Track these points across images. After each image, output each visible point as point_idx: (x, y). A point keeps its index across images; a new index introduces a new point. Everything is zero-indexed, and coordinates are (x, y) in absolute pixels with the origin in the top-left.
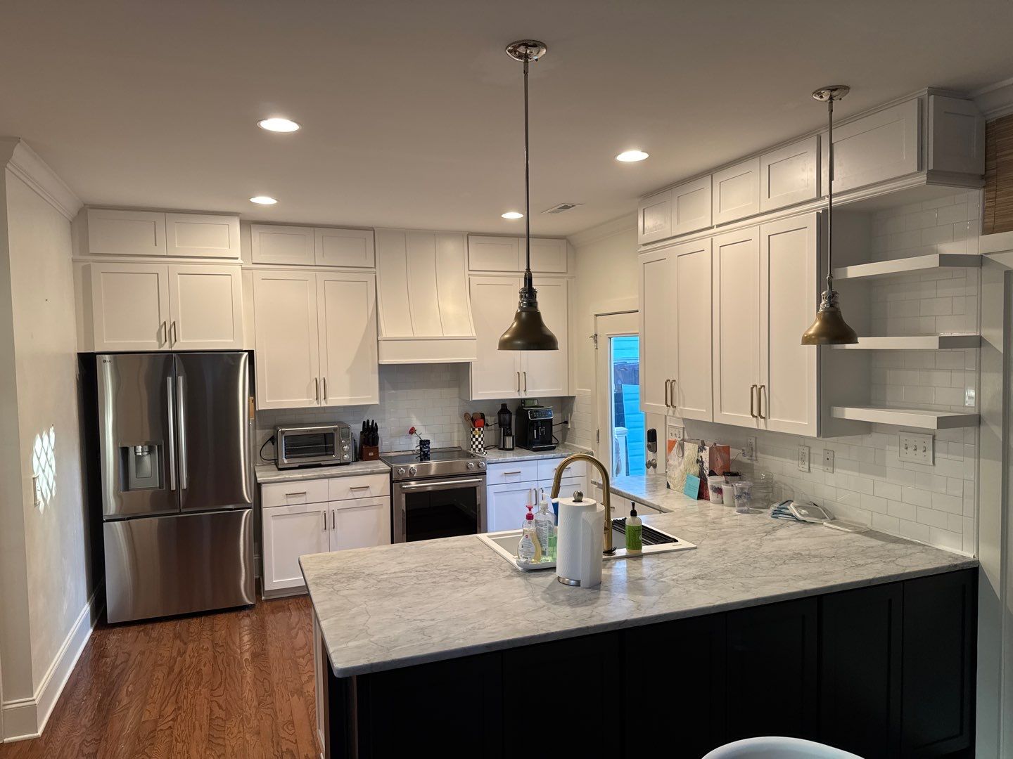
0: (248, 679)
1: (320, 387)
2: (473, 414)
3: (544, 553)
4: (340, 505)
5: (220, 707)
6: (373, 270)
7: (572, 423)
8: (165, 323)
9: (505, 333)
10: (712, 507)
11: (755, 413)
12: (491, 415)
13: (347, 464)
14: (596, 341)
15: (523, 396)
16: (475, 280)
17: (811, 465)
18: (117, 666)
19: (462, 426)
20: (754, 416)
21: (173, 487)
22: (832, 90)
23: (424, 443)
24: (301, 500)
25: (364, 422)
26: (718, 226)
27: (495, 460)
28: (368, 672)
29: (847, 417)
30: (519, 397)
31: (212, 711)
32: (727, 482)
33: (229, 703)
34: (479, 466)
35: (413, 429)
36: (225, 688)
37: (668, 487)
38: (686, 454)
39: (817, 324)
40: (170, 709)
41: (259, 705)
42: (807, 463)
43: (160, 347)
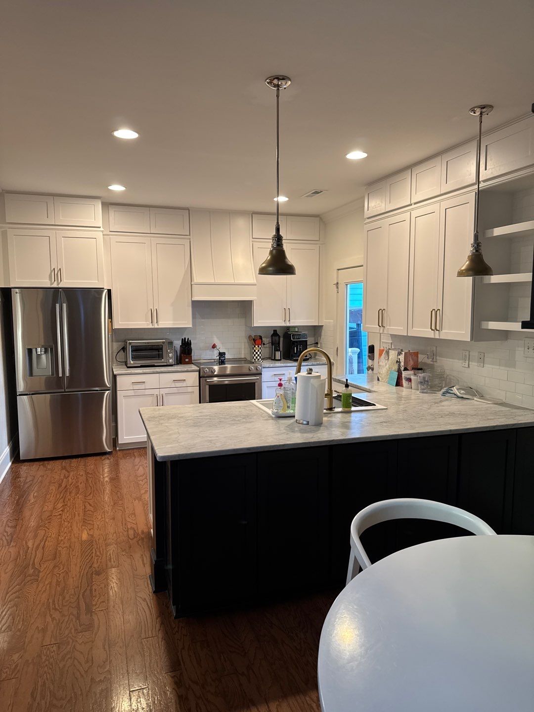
0: (107, 491)
1: (154, 315)
2: (254, 336)
3: (288, 407)
4: (167, 391)
5: (90, 505)
6: (189, 237)
7: (321, 343)
8: (54, 269)
9: (263, 264)
10: (404, 391)
11: (433, 328)
12: (267, 337)
13: (171, 365)
14: (337, 288)
15: (288, 324)
16: (256, 245)
17: (470, 363)
18: (27, 483)
19: (247, 344)
20: (432, 330)
21: (60, 375)
22: (482, 108)
23: (222, 355)
24: (142, 386)
25: (182, 339)
26: (415, 203)
27: (268, 365)
28: (177, 459)
29: (490, 328)
30: (285, 325)
31: (85, 507)
32: (415, 374)
33: (96, 504)
34: (257, 369)
35: (214, 345)
36: (93, 495)
37: (378, 380)
38: (390, 358)
39: (468, 263)
40: (60, 505)
41: (114, 504)
42: (467, 362)
43: (51, 284)
